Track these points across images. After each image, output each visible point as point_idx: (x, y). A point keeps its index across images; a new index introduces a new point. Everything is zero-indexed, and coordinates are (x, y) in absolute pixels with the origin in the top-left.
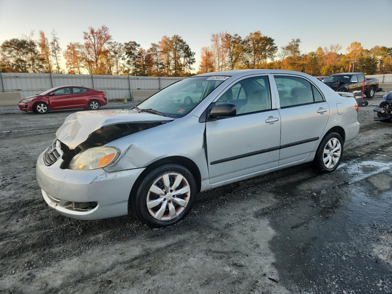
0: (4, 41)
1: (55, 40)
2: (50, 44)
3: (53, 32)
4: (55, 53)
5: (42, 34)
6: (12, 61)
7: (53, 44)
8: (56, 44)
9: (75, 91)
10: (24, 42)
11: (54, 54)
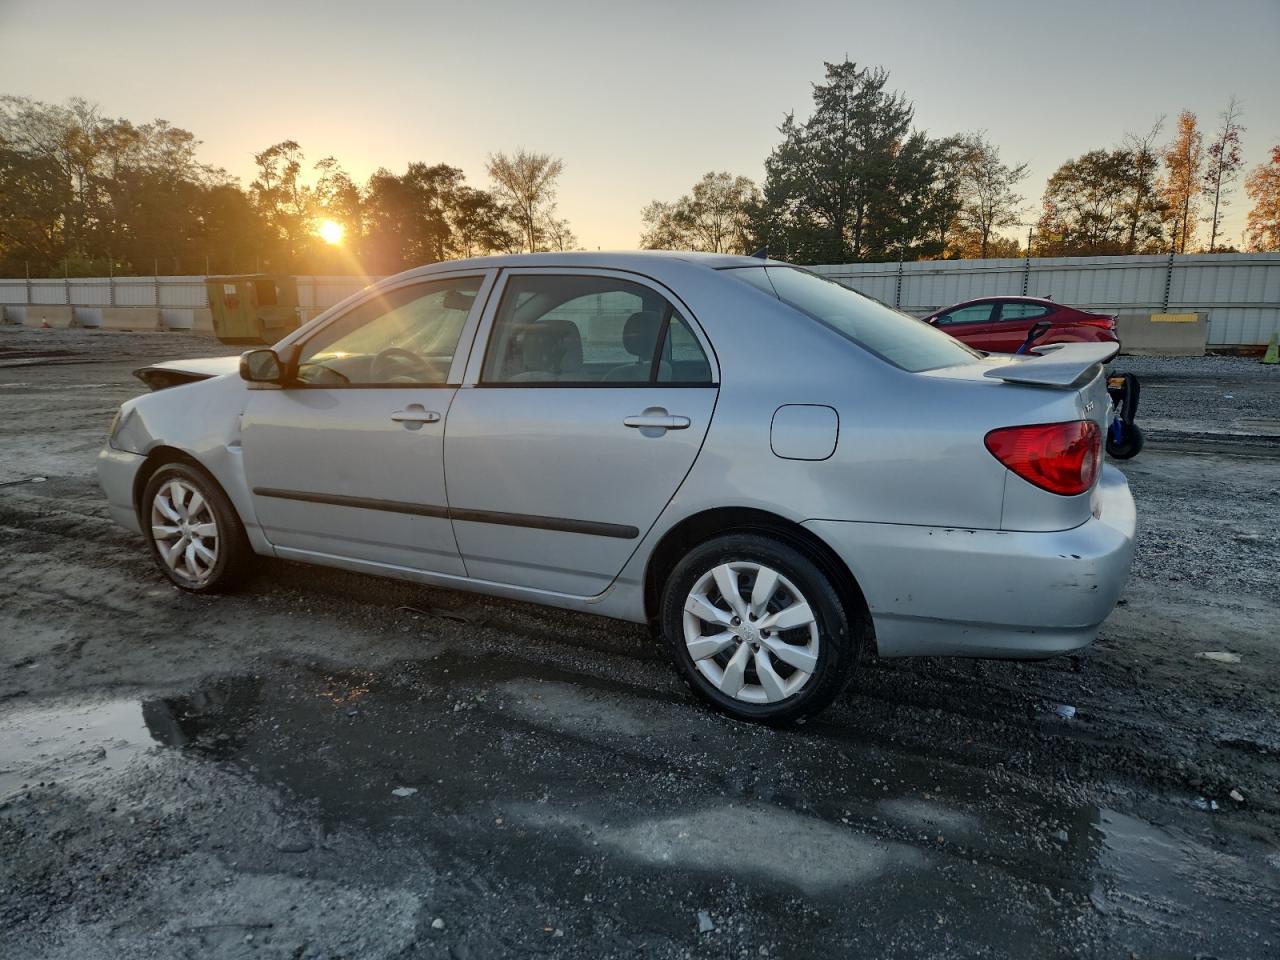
0: (1063, 162)
1: (1230, 137)
2: (1206, 152)
3: (1228, 110)
4: (1216, 181)
5: (1188, 123)
6: (1070, 219)
7: (1217, 149)
8: (1227, 150)
9: (1010, 313)
10: (1121, 158)
11: (1212, 187)
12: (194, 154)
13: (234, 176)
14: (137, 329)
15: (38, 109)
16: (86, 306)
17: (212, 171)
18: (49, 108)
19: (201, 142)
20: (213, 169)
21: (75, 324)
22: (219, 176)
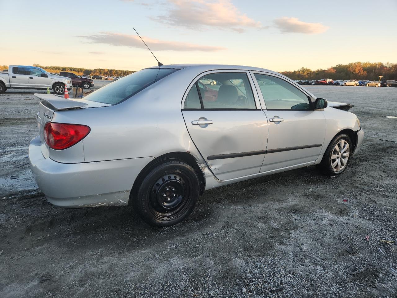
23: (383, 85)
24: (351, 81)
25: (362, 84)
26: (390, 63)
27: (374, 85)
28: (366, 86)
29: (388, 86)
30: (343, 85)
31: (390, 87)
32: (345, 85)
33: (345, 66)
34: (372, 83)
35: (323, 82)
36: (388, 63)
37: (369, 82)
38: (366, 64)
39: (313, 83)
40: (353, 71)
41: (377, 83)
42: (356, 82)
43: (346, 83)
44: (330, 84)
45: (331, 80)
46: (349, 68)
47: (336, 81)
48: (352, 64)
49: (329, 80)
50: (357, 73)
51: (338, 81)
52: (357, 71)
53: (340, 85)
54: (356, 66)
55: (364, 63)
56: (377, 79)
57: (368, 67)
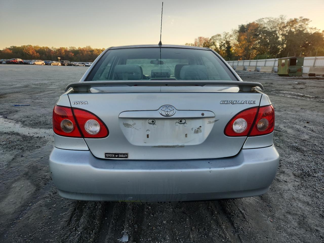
12: (308, 25)
13: (319, 29)
14: (267, 72)
15: (272, 20)
16: (259, 66)
17: (312, 29)
18: (274, 19)
19: (311, 21)
20: (313, 28)
21: (255, 71)
22: (314, 30)
23: (63, 65)
24: (38, 61)
25: (48, 63)
26: (54, 48)
27: (56, 65)
28: (51, 65)
29: (66, 65)
30: (33, 64)
31: (67, 66)
32: (34, 64)
33: (19, 48)
34: (55, 62)
35: (13, 61)
36: (53, 48)
37: (52, 62)
38: (36, 47)
39: (3, 62)
40: (28, 53)
41: (58, 63)
42: (43, 62)
43: (35, 62)
44: (21, 63)
45: (21, 60)
46: (24, 49)
47: (25, 61)
48: (24, 46)
49: (19, 60)
50: (32, 54)
51: (26, 61)
52: (31, 53)
53: (30, 64)
54: (29, 49)
55: (34, 46)
56: (57, 60)
57: (39, 50)
